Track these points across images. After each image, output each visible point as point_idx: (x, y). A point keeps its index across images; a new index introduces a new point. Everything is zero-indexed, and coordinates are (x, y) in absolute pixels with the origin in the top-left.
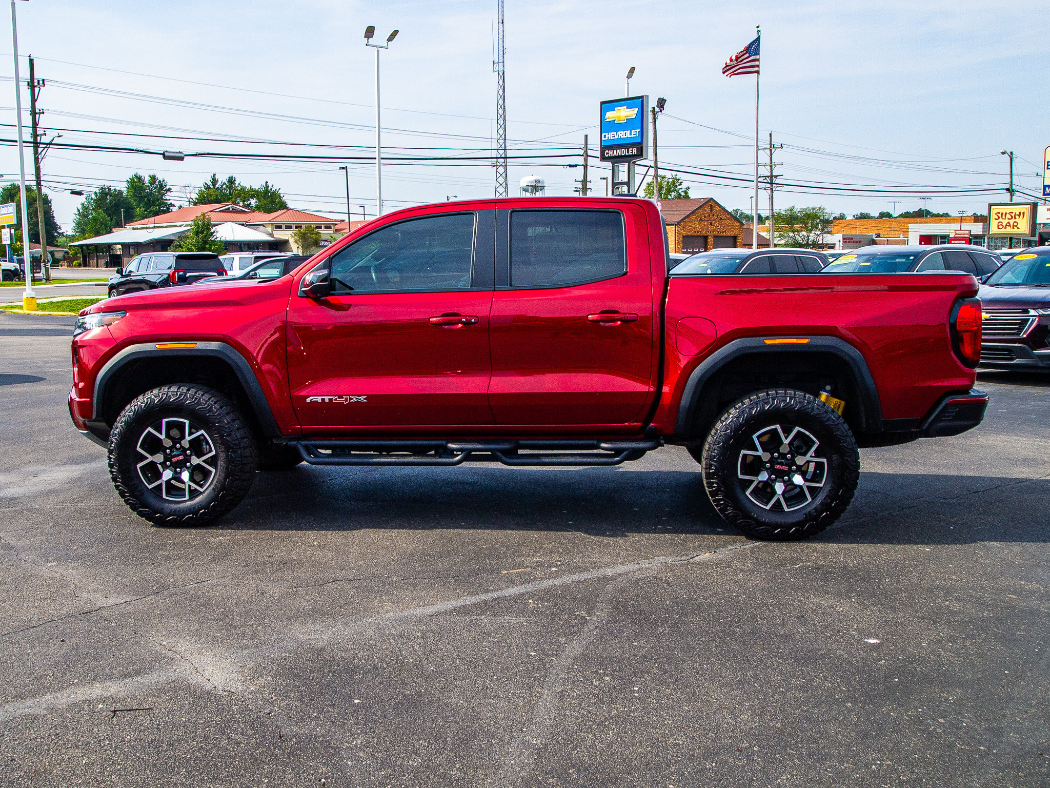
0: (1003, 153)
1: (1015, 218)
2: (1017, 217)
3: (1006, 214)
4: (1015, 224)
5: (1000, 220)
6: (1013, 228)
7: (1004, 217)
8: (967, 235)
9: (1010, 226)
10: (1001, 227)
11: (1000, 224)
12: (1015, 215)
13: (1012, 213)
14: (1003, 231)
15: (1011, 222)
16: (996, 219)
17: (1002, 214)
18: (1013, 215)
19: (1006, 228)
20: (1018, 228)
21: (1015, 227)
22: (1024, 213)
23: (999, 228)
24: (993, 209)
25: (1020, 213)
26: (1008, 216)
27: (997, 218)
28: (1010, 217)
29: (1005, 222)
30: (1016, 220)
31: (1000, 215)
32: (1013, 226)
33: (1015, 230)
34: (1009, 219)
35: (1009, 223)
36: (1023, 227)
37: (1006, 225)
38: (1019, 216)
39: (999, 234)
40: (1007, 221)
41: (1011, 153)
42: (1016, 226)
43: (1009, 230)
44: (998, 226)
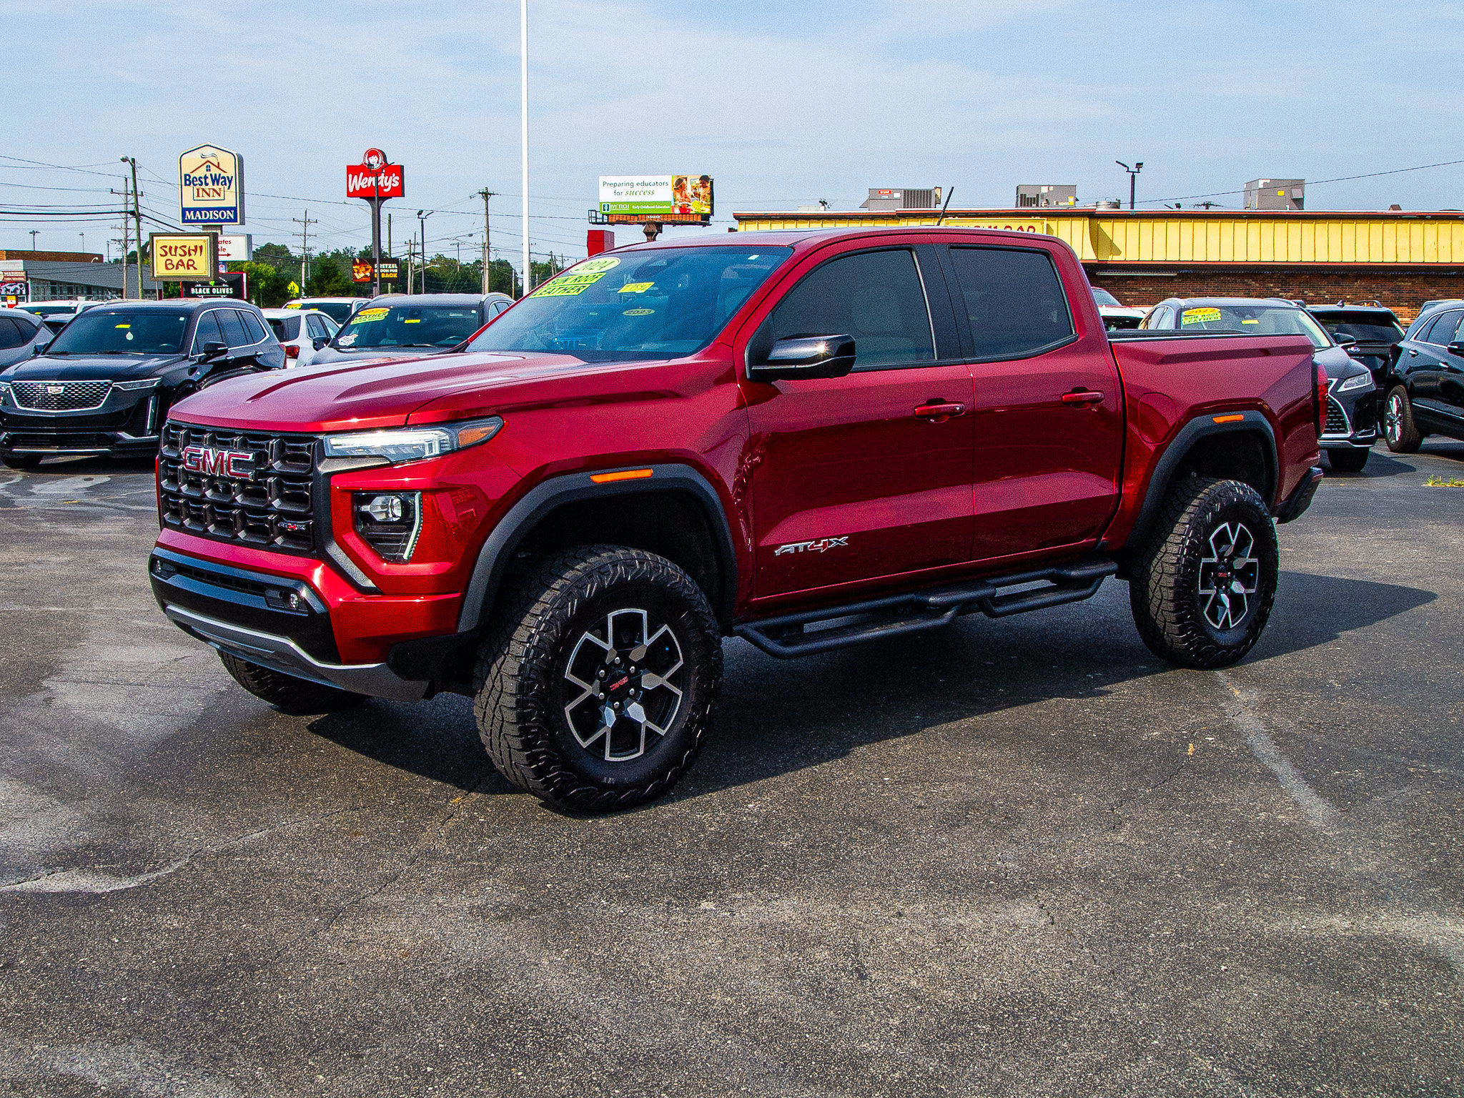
0: (124, 160)
1: (190, 255)
2: (192, 252)
3: (176, 248)
4: (191, 263)
5: (169, 256)
6: (188, 269)
7: (173, 253)
8: (22, 279)
9: (183, 265)
10: (170, 267)
11: (168, 262)
12: (189, 250)
13: (185, 247)
14: (174, 272)
15: (185, 259)
16: (161, 255)
17: (171, 248)
18: (186, 250)
19: (177, 268)
20: (195, 269)
21: (191, 268)
22: (201, 247)
23: (167, 268)
24: (157, 241)
25: (196, 247)
26: (179, 251)
27: (164, 253)
28: (183, 253)
29: (175, 260)
30: (190, 258)
31: (167, 250)
32: (188, 265)
33: (191, 272)
34: (180, 255)
35: (181, 261)
36: (202, 267)
37: (178, 264)
38: (195, 251)
39: (168, 277)
40: (178, 258)
41: (133, 160)
42: (192, 265)
43: (182, 271)
44: (166, 265)
